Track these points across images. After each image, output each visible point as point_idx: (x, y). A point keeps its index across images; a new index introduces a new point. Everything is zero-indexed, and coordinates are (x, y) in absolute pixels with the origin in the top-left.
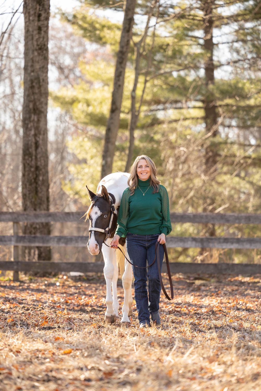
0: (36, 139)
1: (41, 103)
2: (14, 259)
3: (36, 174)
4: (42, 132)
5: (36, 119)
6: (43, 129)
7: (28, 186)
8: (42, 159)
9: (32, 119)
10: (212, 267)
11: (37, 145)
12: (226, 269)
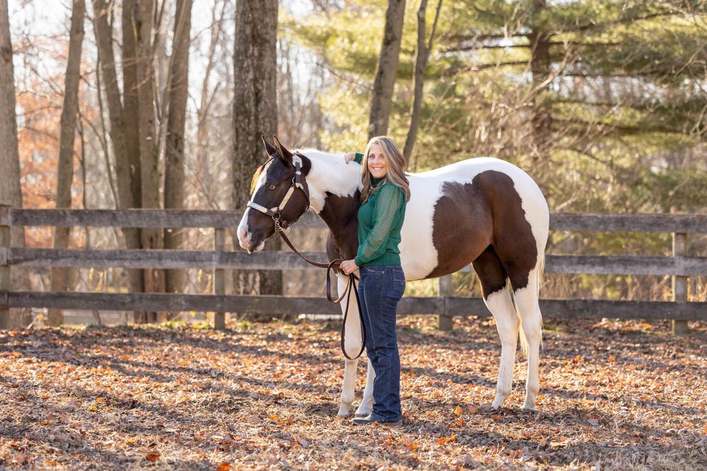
0: (256, 88)
1: (266, 26)
2: (216, 291)
3: (257, 146)
4: (267, 76)
5: (256, 53)
6: (268, 70)
7: (242, 166)
8: (266, 120)
9: (250, 52)
10: (557, 306)
11: (258, 97)
12: (581, 311)
